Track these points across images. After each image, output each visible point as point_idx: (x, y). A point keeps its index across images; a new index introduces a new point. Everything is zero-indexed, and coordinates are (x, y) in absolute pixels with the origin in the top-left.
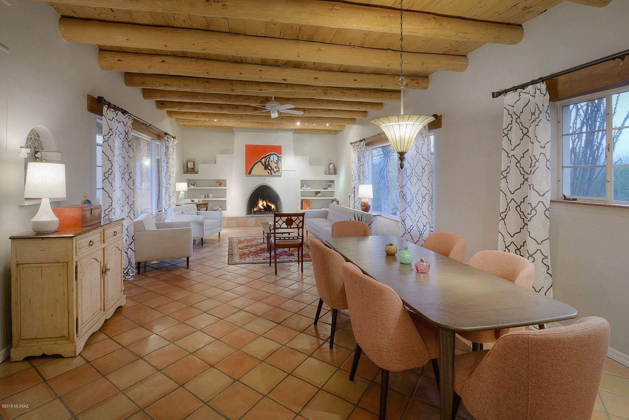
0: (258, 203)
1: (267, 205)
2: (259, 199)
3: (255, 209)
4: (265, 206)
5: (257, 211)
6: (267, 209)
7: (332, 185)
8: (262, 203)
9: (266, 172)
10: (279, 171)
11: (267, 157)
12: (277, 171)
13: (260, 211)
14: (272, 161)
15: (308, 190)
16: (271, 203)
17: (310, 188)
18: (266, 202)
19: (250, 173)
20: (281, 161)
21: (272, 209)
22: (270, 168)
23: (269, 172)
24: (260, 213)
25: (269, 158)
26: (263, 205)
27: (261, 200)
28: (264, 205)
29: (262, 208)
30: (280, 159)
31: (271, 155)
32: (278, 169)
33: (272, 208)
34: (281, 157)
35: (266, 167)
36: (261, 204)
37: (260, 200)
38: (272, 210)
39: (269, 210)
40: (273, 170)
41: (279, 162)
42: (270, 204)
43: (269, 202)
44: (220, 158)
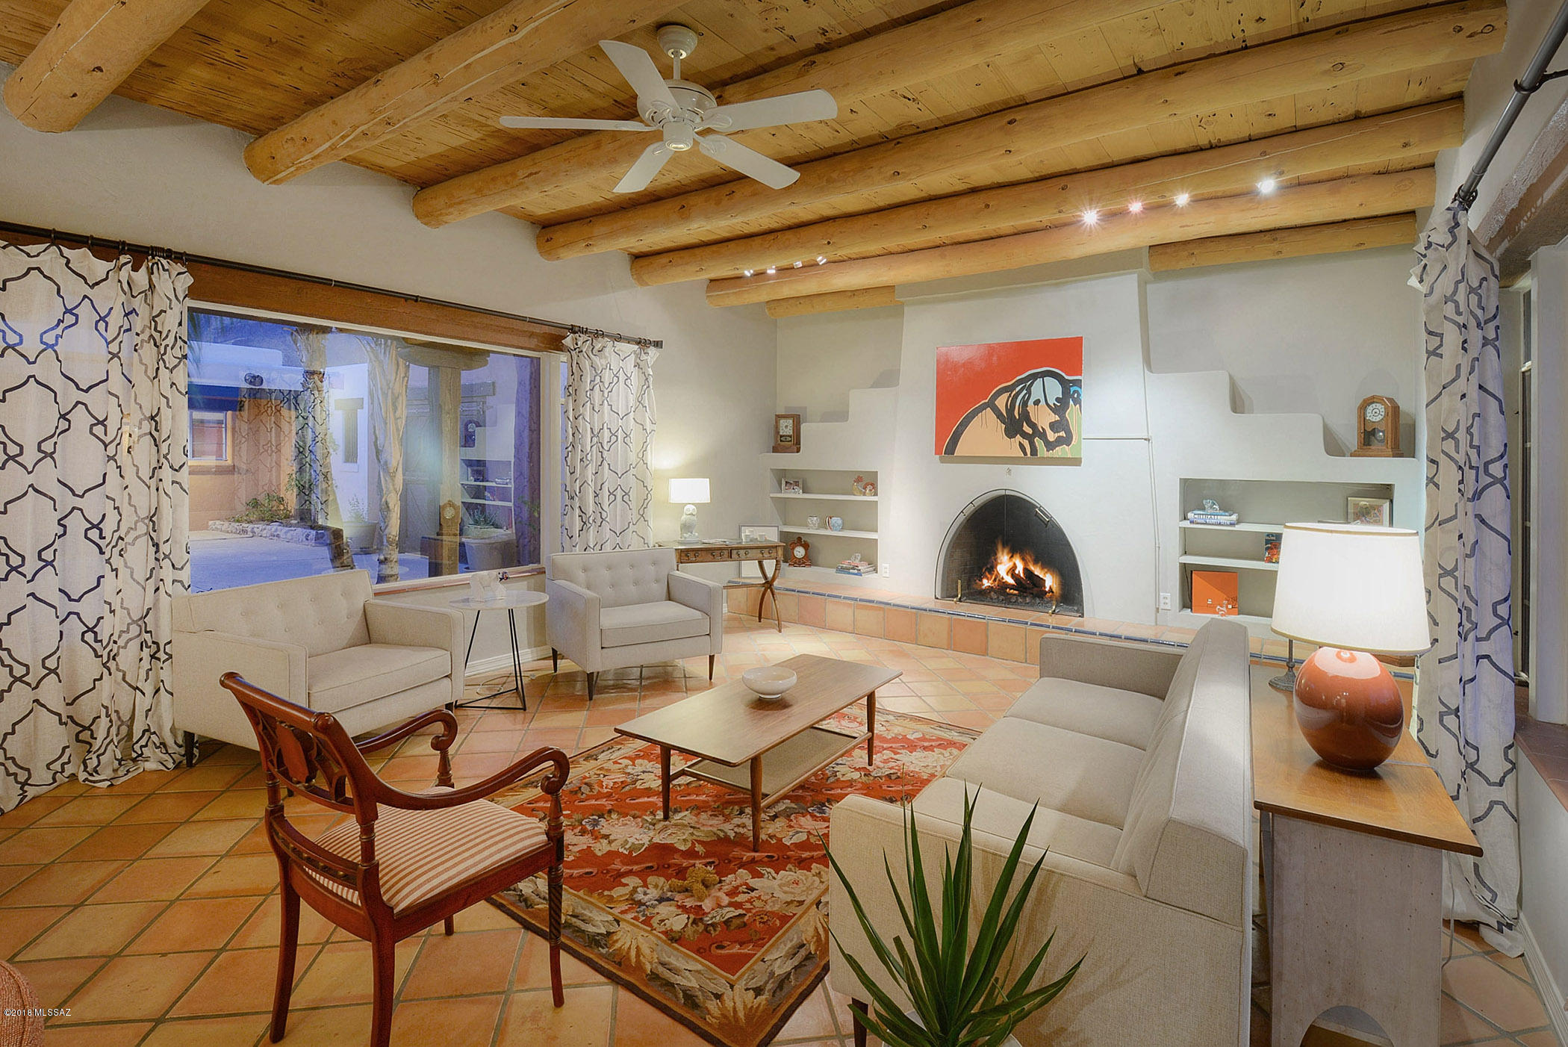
0: (996, 559)
1: (1026, 570)
2: (1000, 548)
3: (986, 583)
4: (1022, 575)
5: (990, 588)
6: (1028, 589)
7: (1379, 508)
8: (1011, 564)
9: (1012, 447)
10: (1067, 440)
11: (1018, 389)
12: (1059, 442)
13: (1001, 594)
14: (1037, 402)
15: (1220, 524)
16: (1043, 568)
17: (1234, 517)
18: (1023, 559)
19: (951, 450)
20: (1078, 401)
21: (1047, 589)
22: (1029, 431)
23: (1026, 443)
24: (1001, 598)
25: (1025, 392)
26: (1012, 571)
27: (1005, 553)
28: (1017, 572)
29: (1011, 581)
30: (1075, 392)
31: (1034, 377)
32: (1062, 434)
33: (1045, 587)
34: (1078, 383)
35: (1015, 424)
36: (1007, 566)
37: (1003, 551)
38: (1046, 593)
39: (1035, 593)
40: (1043, 435)
41: (1071, 402)
42: (1037, 571)
43: (1036, 562)
44: (861, 400)
